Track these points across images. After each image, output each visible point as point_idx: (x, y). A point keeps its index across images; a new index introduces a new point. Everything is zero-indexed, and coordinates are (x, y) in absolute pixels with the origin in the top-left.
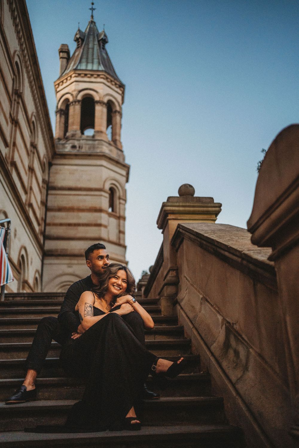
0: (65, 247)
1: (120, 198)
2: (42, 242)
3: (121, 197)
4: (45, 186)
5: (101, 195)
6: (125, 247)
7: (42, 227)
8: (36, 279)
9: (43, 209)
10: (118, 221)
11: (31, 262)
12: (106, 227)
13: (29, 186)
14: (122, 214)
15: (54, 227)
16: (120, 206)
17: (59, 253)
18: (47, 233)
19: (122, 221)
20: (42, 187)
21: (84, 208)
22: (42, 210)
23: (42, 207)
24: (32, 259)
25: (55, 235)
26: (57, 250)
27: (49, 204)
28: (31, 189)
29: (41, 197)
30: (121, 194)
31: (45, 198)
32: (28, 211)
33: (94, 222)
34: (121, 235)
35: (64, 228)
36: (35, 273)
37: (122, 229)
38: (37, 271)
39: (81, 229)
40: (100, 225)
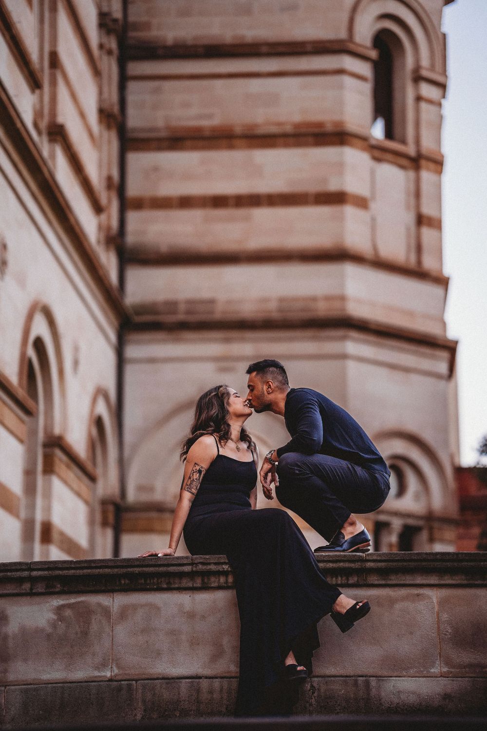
0: (205, 294)
1: (418, 78)
2: (113, 276)
3: (425, 73)
4: (113, 44)
5: (341, 72)
6: (443, 282)
7: (109, 217)
8: (99, 422)
9: (109, 142)
10: (411, 174)
11: (76, 363)
12: (362, 203)
13: (47, 49)
14: (427, 144)
15: (160, 214)
16: (417, 111)
17: (181, 317)
18: (131, 239)
19: (426, 176)
20: (101, 46)
21: (274, 130)
22: (105, 148)
23: (106, 134)
24: (76, 349)
25: (164, 249)
26: (171, 306)
27: (135, 120)
28: (55, 62)
29: (100, 93)
30: (425, 62)
31: (113, 96)
32: (50, 163)
33: (312, 188)
34: (427, 233)
35: (196, 215)
36: (94, 401)
37: (427, 210)
38: (101, 392)
39: (262, 215)
40: (337, 198)
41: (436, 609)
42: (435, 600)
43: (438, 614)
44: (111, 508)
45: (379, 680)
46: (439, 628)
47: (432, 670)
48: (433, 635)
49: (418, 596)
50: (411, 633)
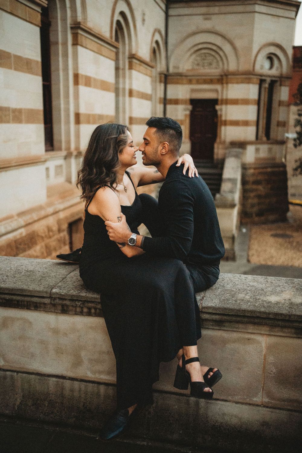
8: (157, 42)
11: (144, 20)
24: (144, 14)
36: (153, 35)
38: (156, 31)
41: (264, 353)
42: (264, 345)
43: (265, 356)
44: (163, 76)
45: (207, 403)
46: (264, 367)
47: (255, 399)
48: (258, 372)
49: (249, 339)
50: (239, 369)
